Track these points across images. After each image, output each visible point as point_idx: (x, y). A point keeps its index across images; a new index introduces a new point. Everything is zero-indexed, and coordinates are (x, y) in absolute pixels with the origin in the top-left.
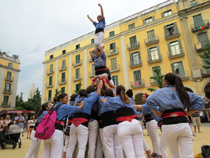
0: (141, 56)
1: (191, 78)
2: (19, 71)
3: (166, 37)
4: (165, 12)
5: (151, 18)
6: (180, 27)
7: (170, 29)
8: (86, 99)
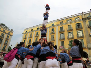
0: (65, 35)
1: (87, 48)
2: (12, 36)
3: (76, 28)
4: (76, 18)
5: (70, 20)
6: (83, 25)
7: (78, 25)
8: (35, 47)
